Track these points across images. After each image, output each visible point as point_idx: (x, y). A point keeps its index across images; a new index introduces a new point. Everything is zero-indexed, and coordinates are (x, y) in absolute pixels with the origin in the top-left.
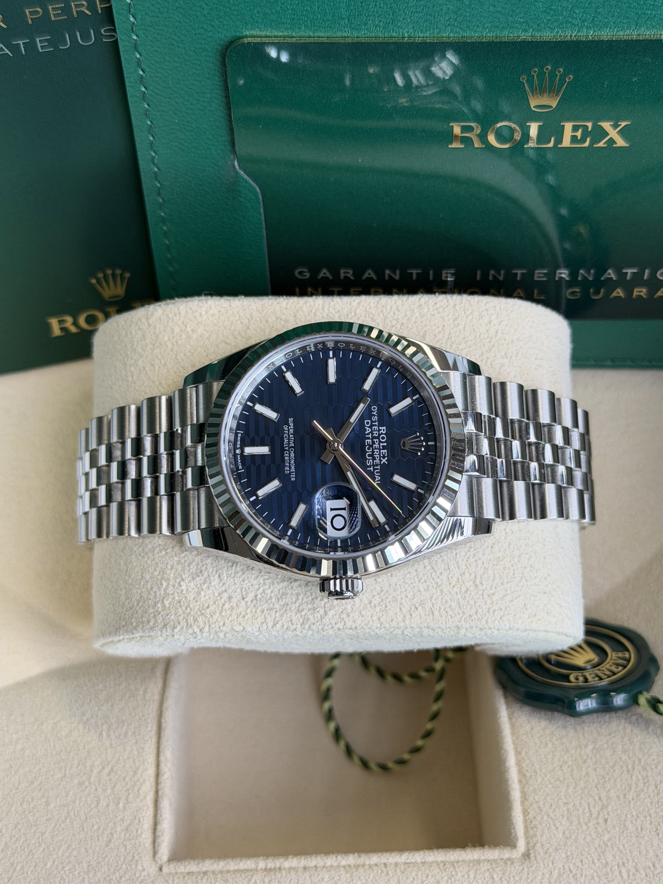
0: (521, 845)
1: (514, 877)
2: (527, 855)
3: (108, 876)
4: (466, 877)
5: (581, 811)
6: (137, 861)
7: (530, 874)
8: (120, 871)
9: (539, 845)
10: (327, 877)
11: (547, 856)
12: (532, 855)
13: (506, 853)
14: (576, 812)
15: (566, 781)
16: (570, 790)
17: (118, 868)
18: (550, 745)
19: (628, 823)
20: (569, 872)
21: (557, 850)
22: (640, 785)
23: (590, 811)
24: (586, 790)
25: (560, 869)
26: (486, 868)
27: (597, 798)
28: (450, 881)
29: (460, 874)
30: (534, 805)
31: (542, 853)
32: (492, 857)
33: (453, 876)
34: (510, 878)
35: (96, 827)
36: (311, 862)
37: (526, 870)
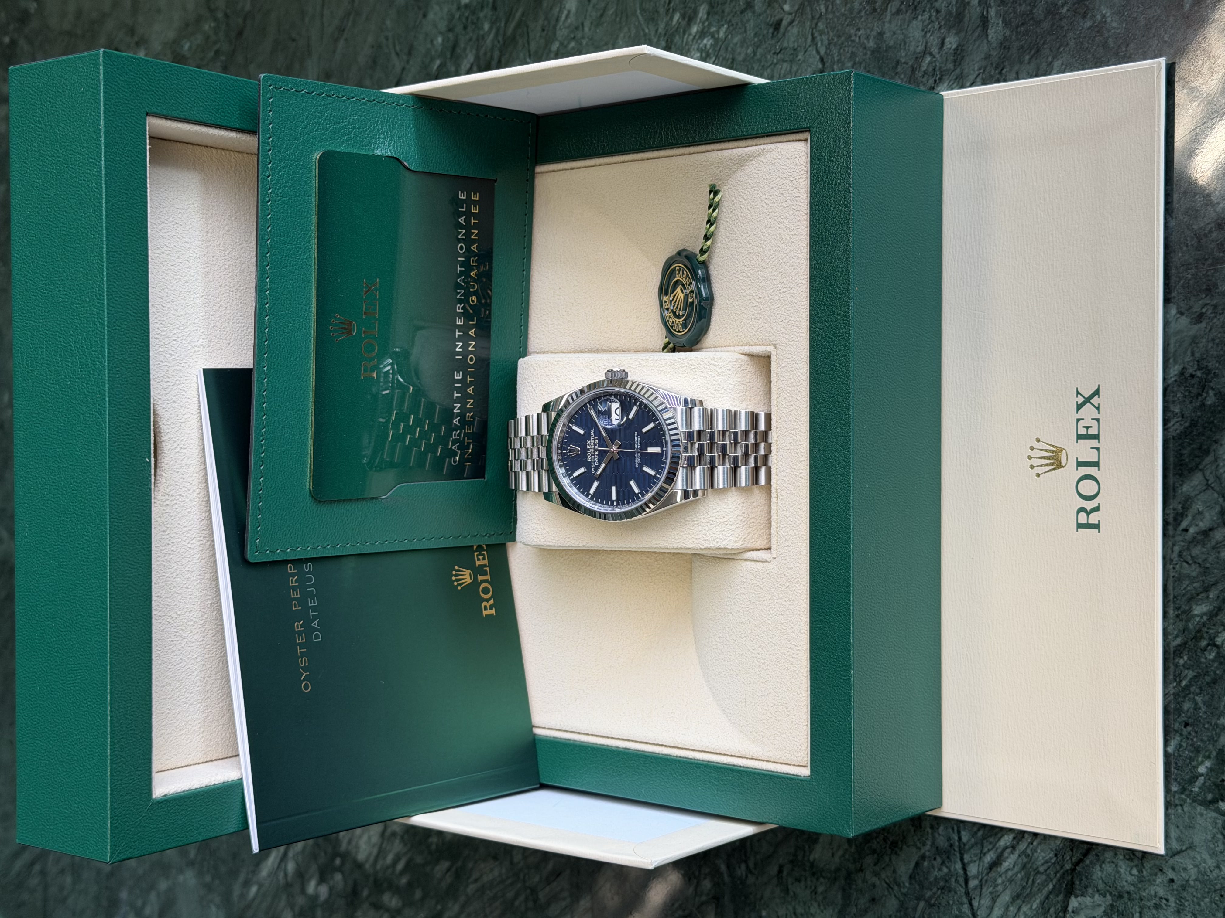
0: (770, 348)
1: (784, 354)
2: (775, 346)
3: (776, 588)
4: (783, 382)
5: (755, 312)
6: (770, 572)
7: (783, 345)
8: (774, 581)
9: (770, 338)
11: (775, 334)
12: (775, 342)
13: (773, 358)
14: (756, 315)
15: (742, 319)
16: (746, 317)
17: (772, 583)
19: (761, 285)
20: (783, 322)
21: (772, 328)
22: (744, 275)
23: (755, 306)
24: (746, 307)
25: (781, 328)
26: (779, 370)
27: (750, 301)
29: (782, 386)
31: (773, 337)
32: (776, 366)
34: (785, 357)
35: (754, 595)
37: (781, 347)
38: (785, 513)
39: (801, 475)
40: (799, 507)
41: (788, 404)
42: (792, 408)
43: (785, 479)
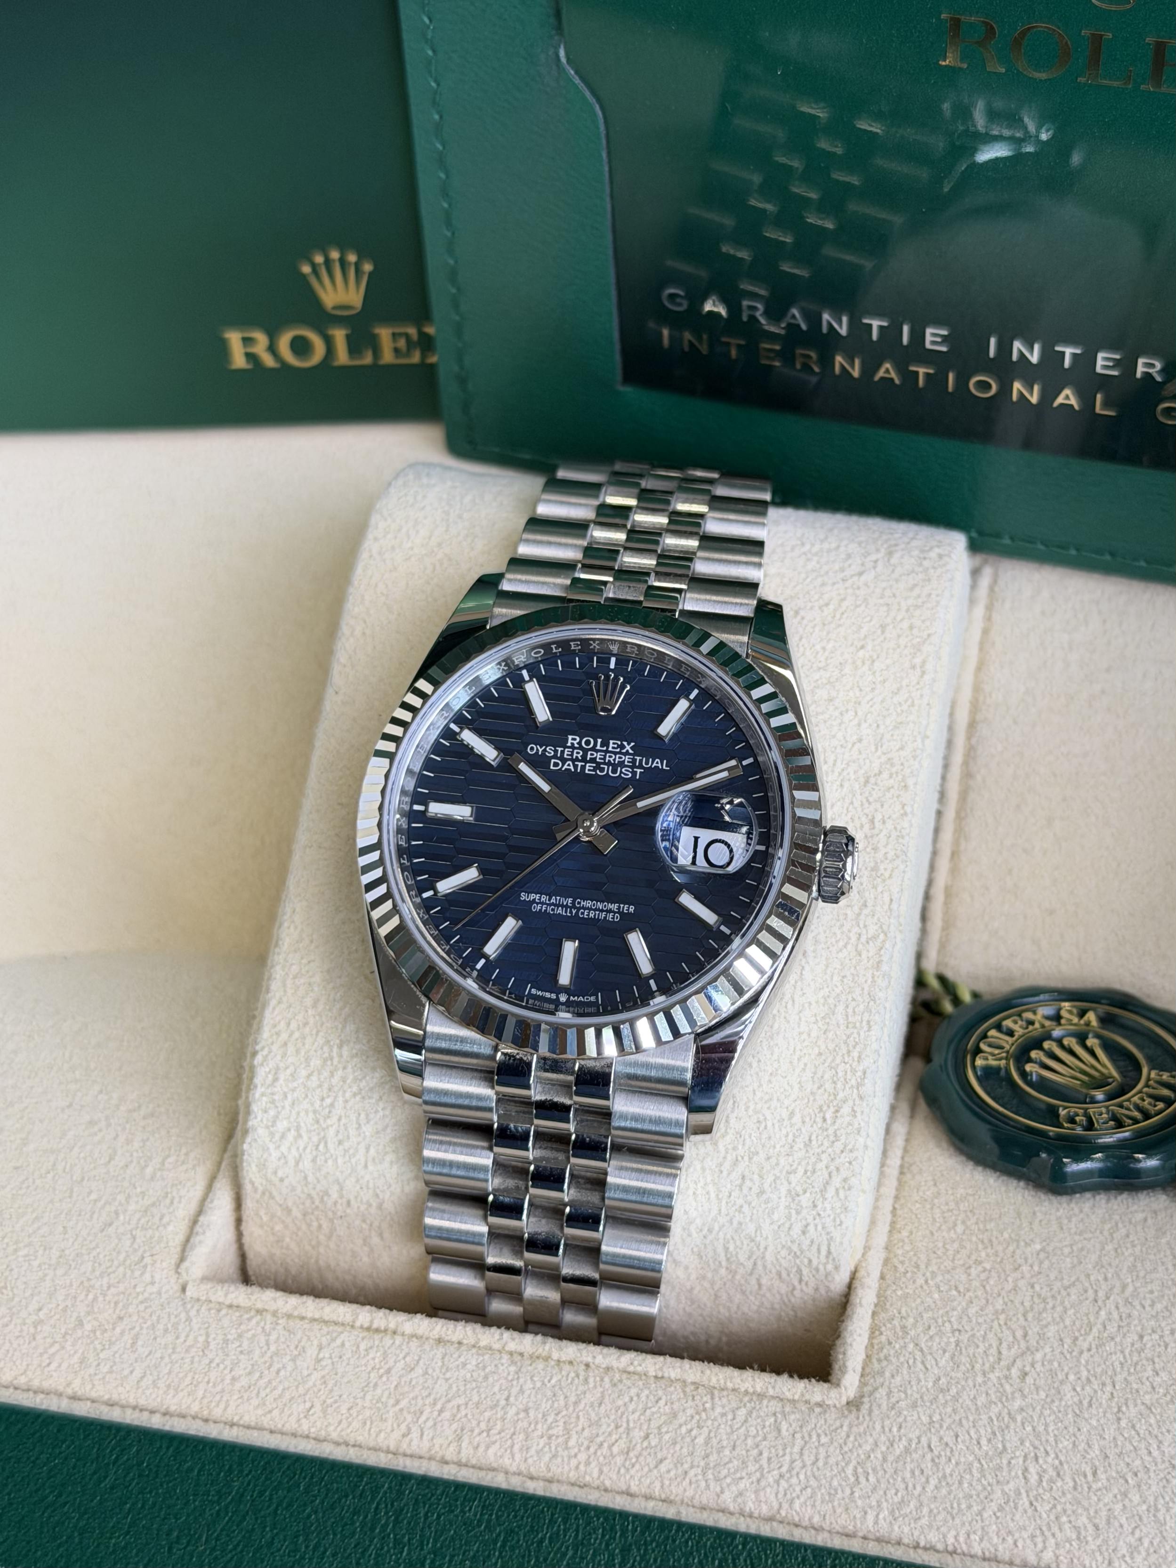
0: (850, 1384)
1: (819, 1436)
2: (854, 1404)
3: (89, 1280)
4: (730, 1417)
5: (981, 1350)
6: (145, 1266)
7: (852, 1438)
8: (112, 1276)
9: (883, 1392)
10: (474, 1363)
11: (893, 1413)
12: (865, 1407)
13: (814, 1391)
14: (971, 1351)
15: (969, 1294)
16: (972, 1311)
17: (110, 1270)
18: (960, 1228)
19: (1067, 1388)
20: (926, 1450)
21: (914, 1406)
22: (1112, 1329)
23: (1000, 1353)
24: (1002, 1317)
25: (910, 1441)
26: (772, 1409)
27: (1019, 1334)
28: (697, 1417)
29: (719, 1410)
30: (896, 1322)
31: (884, 1406)
32: (789, 1395)
33: (705, 1410)
34: (810, 1436)
35: (93, 1196)
36: (454, 1332)
37: (845, 1428)
38: (312, 1352)
39: (415, 1435)
40: (318, 1408)
41: (654, 1424)
42: (637, 1434)
43: (419, 1371)
